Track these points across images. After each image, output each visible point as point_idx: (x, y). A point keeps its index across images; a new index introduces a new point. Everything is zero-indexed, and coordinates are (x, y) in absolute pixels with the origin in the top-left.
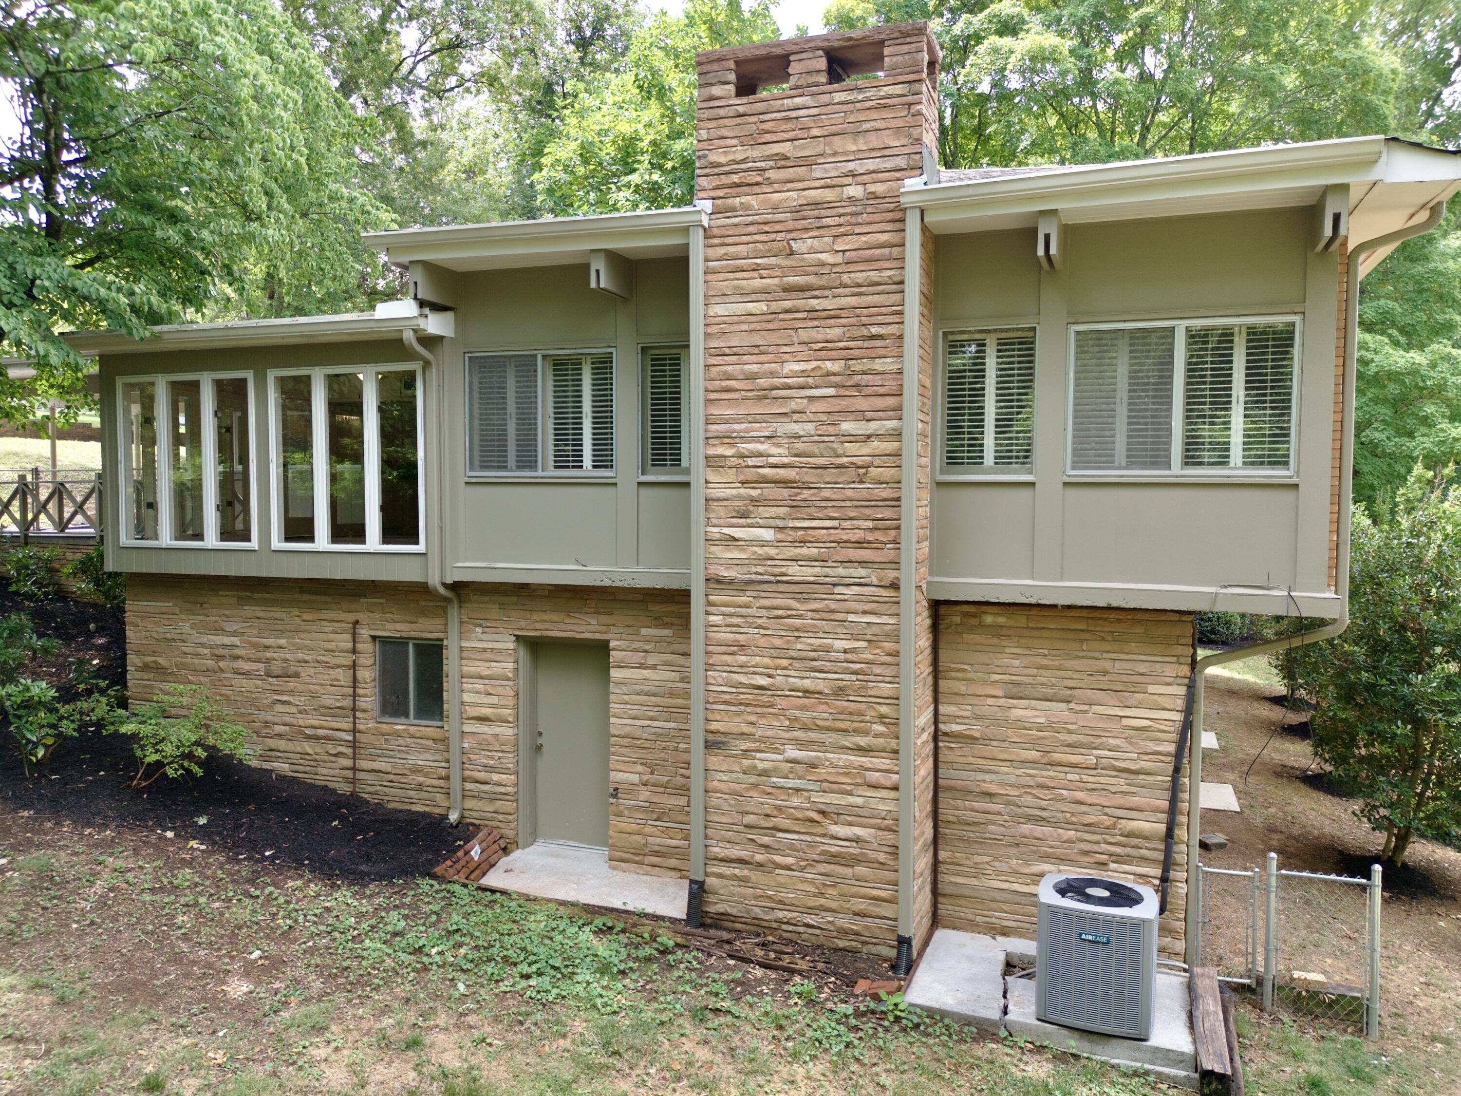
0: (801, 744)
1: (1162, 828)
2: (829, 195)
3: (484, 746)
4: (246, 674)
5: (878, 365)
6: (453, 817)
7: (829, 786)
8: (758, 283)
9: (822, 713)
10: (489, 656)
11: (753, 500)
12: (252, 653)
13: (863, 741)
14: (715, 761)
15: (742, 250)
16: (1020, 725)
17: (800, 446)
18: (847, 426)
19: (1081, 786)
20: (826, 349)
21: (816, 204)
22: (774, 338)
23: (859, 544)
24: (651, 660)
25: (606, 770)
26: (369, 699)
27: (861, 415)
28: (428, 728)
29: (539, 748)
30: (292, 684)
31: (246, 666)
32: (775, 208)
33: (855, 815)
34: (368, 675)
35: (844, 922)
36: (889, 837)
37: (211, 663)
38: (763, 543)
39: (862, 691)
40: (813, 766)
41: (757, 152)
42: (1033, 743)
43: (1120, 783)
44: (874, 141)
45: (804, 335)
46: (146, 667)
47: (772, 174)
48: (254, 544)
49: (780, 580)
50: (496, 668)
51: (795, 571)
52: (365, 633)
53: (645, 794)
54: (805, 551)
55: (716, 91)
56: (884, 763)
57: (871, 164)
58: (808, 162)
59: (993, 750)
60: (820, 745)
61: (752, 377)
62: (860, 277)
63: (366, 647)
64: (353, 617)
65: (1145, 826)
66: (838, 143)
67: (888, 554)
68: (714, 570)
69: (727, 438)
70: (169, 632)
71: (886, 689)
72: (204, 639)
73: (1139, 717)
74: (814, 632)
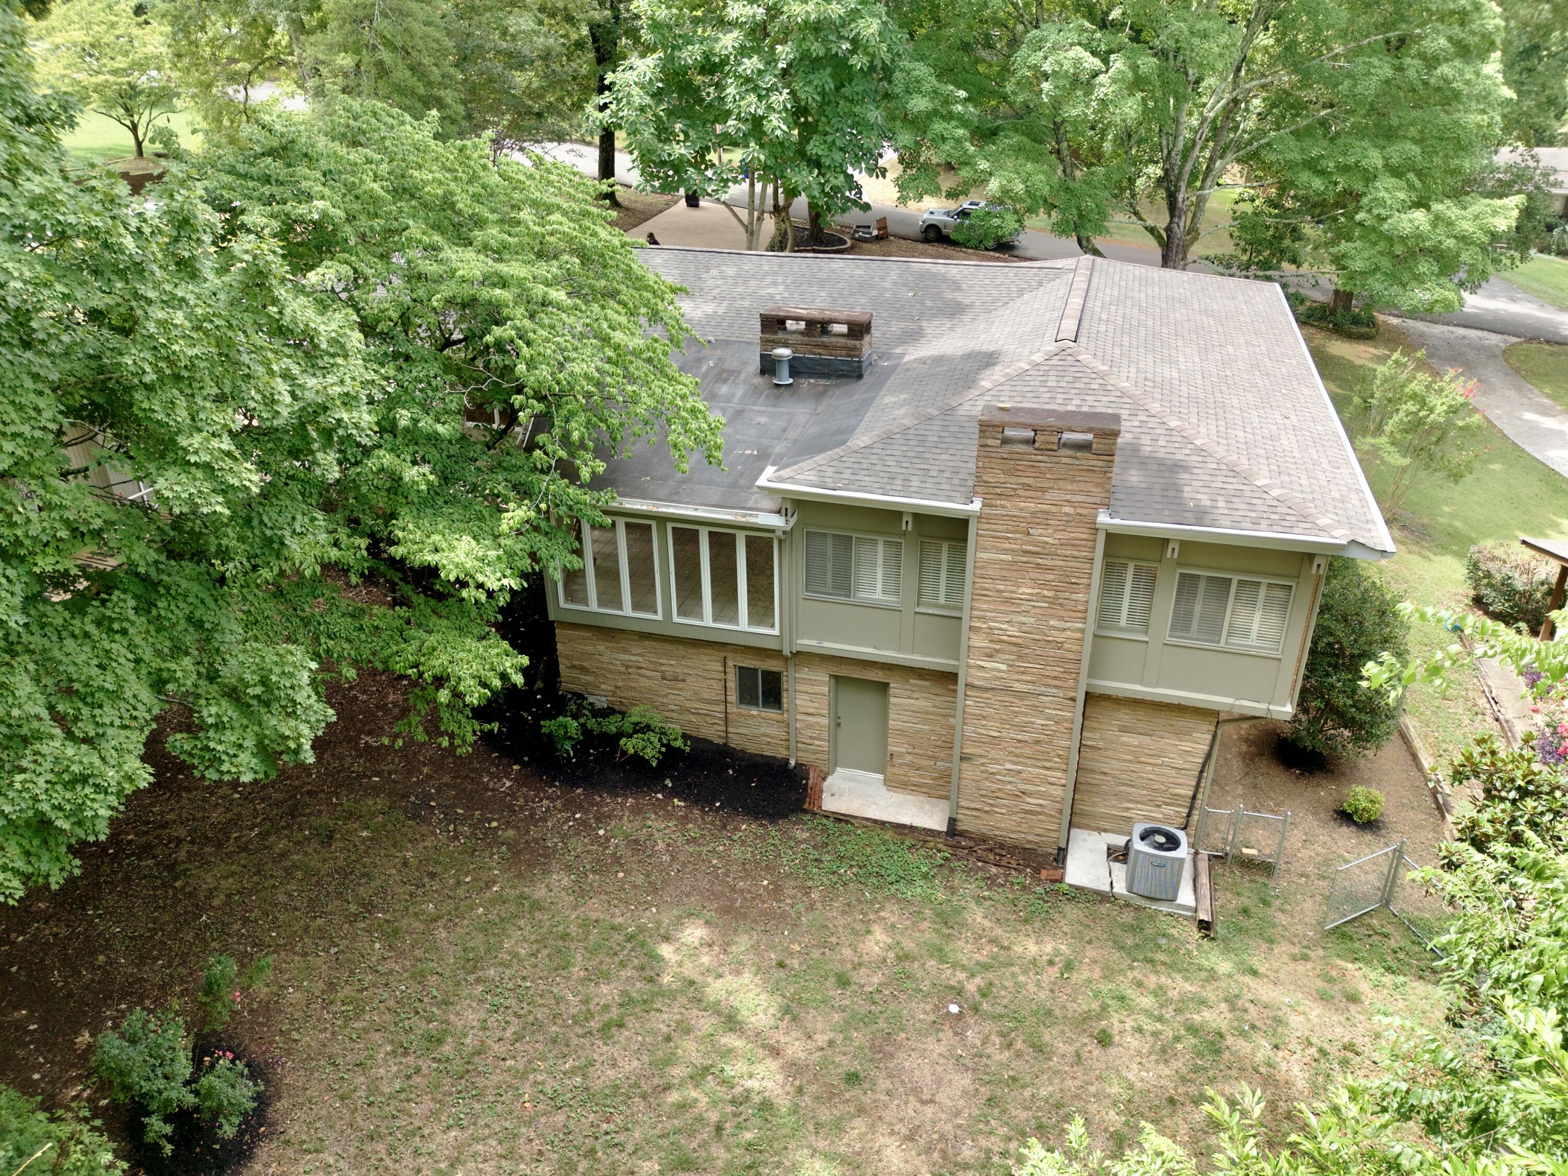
0: (1014, 763)
1: (1191, 793)
2: (1054, 509)
3: (809, 726)
4: (649, 678)
5: (1074, 596)
6: (793, 762)
7: (1027, 781)
8: (1007, 546)
9: (1027, 751)
10: (811, 682)
11: (997, 651)
12: (652, 666)
13: (1047, 764)
14: (965, 765)
15: (999, 527)
16: (1125, 744)
17: (1025, 628)
18: (1052, 623)
19: (1153, 772)
20: (1045, 585)
21: (1046, 512)
22: (1015, 574)
23: (1055, 678)
24: (915, 695)
25: (885, 745)
26: (733, 697)
27: (1061, 619)
28: (772, 713)
29: (839, 725)
30: (681, 685)
31: (648, 673)
32: (1021, 510)
33: (1041, 795)
34: (732, 685)
35: (1030, 837)
36: (1058, 806)
37: (622, 669)
38: (1000, 671)
39: (1050, 743)
40: (1020, 772)
41: (1013, 479)
42: (1131, 752)
43: (1173, 773)
44: (1083, 486)
45: (1032, 575)
46: (573, 667)
47: (1020, 492)
48: (659, 617)
49: (1007, 690)
50: (816, 689)
51: (1018, 686)
52: (730, 663)
53: (909, 758)
54: (1023, 677)
55: (990, 442)
56: (1059, 774)
57: (1080, 498)
58: (1043, 490)
59: (1110, 753)
60: (1025, 764)
61: (1001, 591)
62: (1068, 553)
63: (731, 671)
64: (723, 654)
65: (1182, 792)
66: (1061, 483)
67: (1071, 683)
68: (970, 680)
69: (984, 619)
70: (589, 649)
71: (1064, 743)
72: (615, 656)
73: (1186, 746)
74: (1026, 715)
